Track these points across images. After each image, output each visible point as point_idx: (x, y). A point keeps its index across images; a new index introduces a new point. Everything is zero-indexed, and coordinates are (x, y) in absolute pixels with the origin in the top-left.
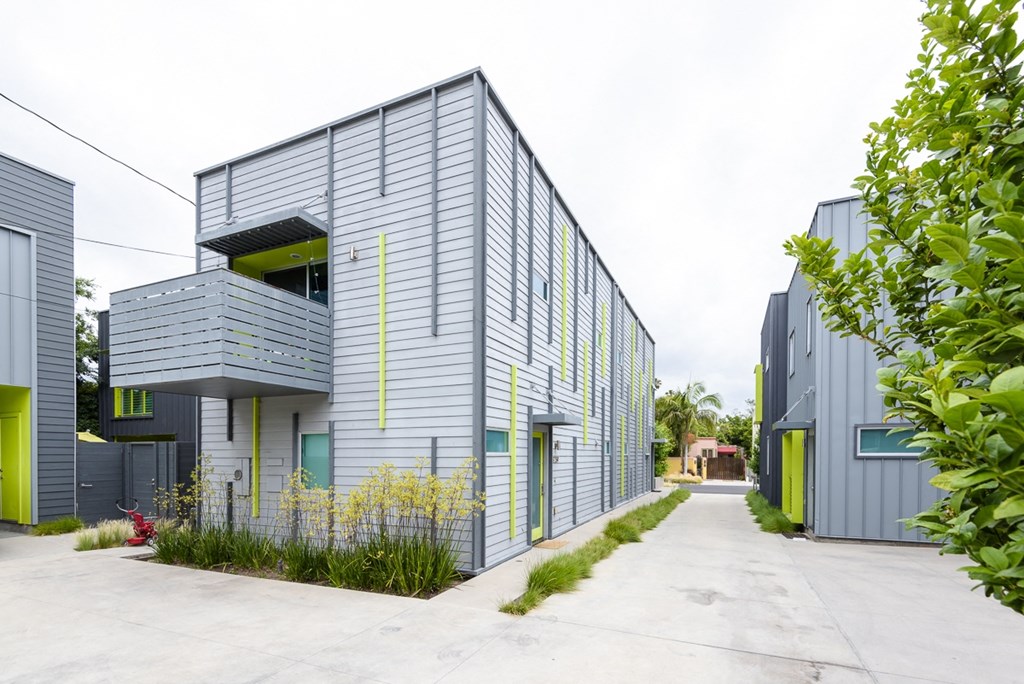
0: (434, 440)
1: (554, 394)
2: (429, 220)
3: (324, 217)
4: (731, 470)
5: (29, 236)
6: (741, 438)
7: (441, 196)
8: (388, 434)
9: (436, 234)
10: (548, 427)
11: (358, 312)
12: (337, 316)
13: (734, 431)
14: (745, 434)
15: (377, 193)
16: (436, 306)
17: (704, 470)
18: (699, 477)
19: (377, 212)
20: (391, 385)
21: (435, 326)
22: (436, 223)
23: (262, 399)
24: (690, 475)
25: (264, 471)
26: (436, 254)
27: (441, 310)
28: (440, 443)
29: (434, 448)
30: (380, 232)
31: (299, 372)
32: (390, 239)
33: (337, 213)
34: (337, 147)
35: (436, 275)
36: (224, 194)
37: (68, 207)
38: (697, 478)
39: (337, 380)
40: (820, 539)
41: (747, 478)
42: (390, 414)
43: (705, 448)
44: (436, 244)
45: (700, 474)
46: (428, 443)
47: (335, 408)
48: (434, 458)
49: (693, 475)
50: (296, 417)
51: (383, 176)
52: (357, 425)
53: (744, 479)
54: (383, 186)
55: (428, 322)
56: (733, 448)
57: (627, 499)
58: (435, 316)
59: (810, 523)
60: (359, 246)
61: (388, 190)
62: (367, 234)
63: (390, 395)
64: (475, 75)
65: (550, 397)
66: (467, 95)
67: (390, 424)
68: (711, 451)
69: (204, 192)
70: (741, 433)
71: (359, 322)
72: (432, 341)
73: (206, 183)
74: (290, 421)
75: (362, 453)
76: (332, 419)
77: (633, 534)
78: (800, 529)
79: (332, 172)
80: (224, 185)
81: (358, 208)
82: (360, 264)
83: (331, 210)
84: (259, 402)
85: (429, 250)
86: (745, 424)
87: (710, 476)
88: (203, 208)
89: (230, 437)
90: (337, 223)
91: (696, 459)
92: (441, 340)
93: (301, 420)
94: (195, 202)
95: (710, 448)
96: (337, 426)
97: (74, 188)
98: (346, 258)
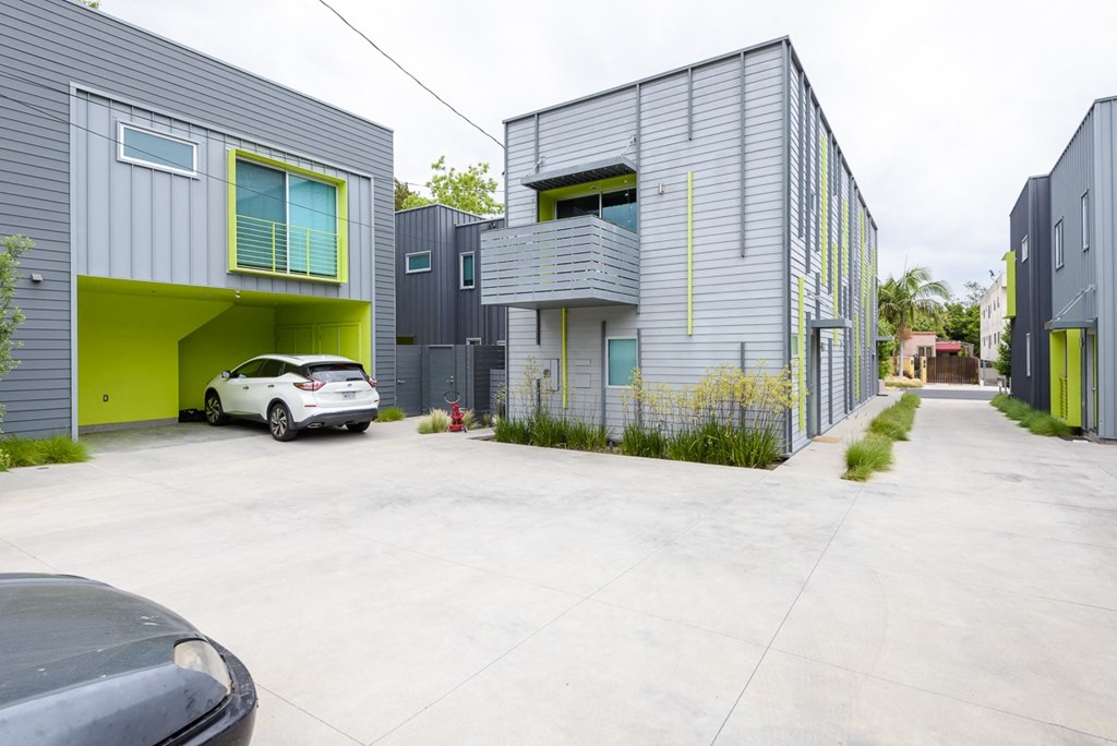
0: (743, 344)
1: (820, 299)
2: (737, 159)
3: (632, 158)
4: (958, 372)
5: (369, 179)
6: (965, 332)
7: (748, 140)
8: (695, 339)
9: (743, 171)
10: (817, 330)
11: (665, 237)
12: (643, 240)
13: (954, 322)
14: (970, 326)
15: (686, 137)
16: (743, 231)
17: (924, 371)
18: (917, 380)
19: (684, 154)
20: (698, 298)
21: (743, 248)
22: (743, 163)
23: (569, 310)
24: (905, 378)
25: (571, 370)
26: (743, 188)
27: (749, 235)
28: (747, 347)
29: (743, 351)
30: (689, 170)
31: (611, 287)
32: (697, 176)
33: (643, 155)
34: (643, 100)
35: (743, 206)
36: (533, 137)
37: (389, 151)
38: (915, 381)
39: (643, 294)
40: (1105, 440)
41: (982, 382)
42: (696, 323)
43: (921, 345)
44: (743, 180)
45: (918, 376)
46: (738, 347)
47: (641, 317)
48: (743, 360)
49: (910, 377)
50: (604, 324)
51: (691, 123)
52: (664, 332)
53: (977, 383)
54: (691, 132)
55: (737, 245)
56: (956, 345)
57: (860, 402)
58: (743, 240)
59: (1091, 425)
60: (665, 182)
61: (695, 135)
62: (673, 172)
63: (696, 307)
64: (784, 43)
65: (818, 303)
66: (774, 58)
67: (696, 331)
68: (929, 348)
69: (510, 136)
70: (965, 325)
71: (666, 245)
72: (740, 262)
73: (512, 128)
74: (599, 328)
75: (669, 355)
76: (640, 325)
77: (901, 433)
78: (1078, 433)
79: (639, 120)
80: (533, 130)
81: (665, 150)
82: (666, 197)
83: (638, 152)
84: (566, 312)
85: (737, 185)
86: (970, 314)
87: (931, 379)
88: (510, 150)
89: (539, 342)
90: (643, 162)
91: (913, 359)
92: (748, 261)
93: (607, 327)
94: (503, 144)
95: (929, 344)
96: (643, 333)
97: (394, 135)
98: (655, 191)
